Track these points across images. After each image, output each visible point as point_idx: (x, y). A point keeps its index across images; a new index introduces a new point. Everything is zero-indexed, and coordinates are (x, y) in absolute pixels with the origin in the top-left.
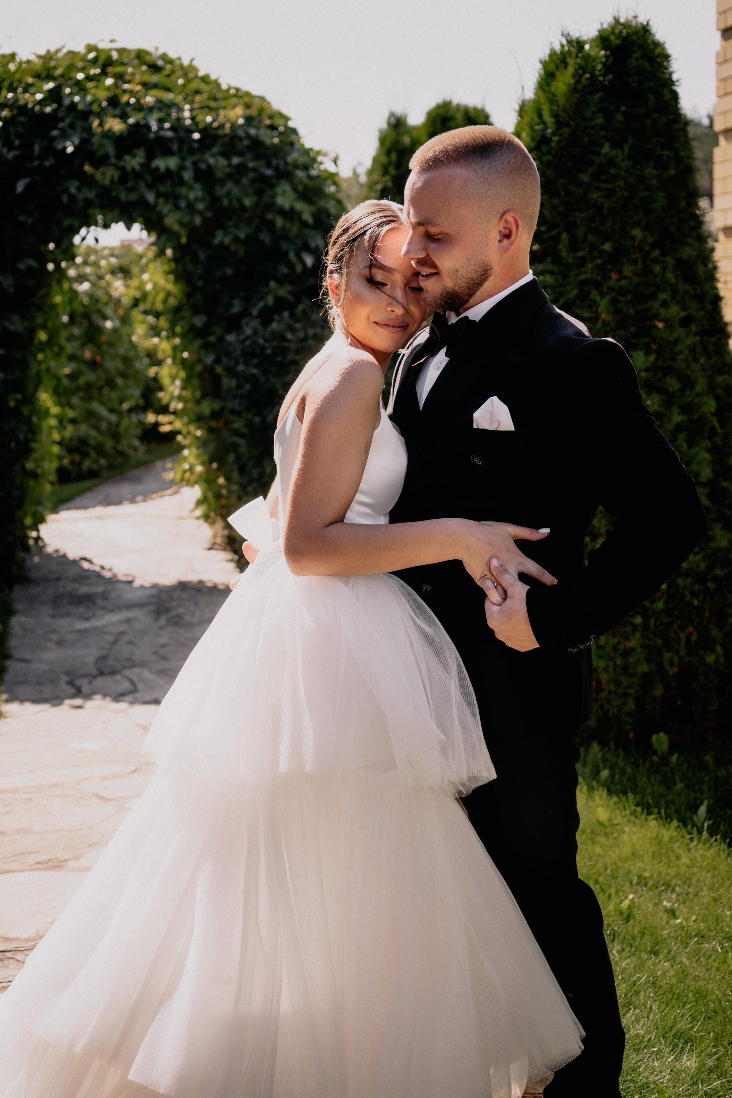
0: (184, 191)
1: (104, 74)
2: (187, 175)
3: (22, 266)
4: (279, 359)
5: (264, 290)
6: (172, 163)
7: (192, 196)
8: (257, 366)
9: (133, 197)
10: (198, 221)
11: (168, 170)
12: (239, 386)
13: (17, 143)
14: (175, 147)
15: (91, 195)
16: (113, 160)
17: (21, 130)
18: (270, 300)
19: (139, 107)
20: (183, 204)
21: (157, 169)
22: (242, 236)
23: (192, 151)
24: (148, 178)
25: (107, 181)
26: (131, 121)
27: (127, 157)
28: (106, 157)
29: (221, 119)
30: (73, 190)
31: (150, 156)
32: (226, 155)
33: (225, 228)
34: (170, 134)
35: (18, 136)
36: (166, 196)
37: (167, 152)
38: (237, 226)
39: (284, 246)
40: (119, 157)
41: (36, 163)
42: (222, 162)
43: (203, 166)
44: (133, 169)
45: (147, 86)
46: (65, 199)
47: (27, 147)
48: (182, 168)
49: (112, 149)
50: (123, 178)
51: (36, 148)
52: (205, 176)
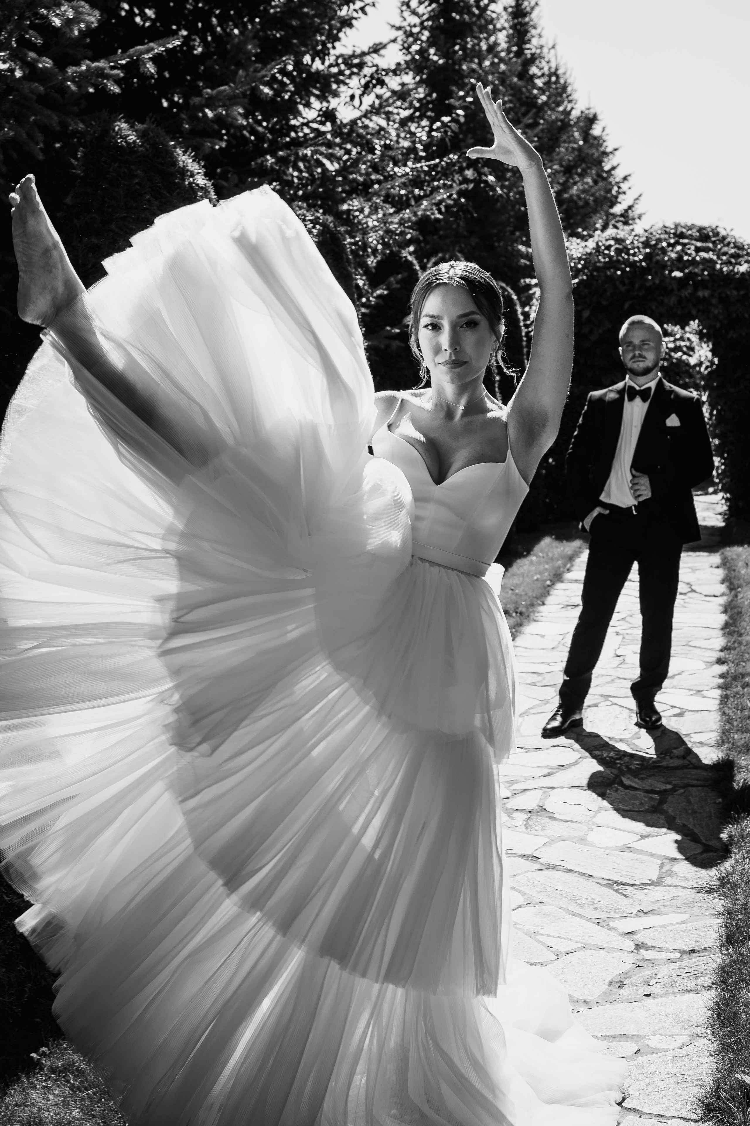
0: (712, 308)
1: (677, 243)
2: (714, 301)
6: (706, 293)
7: (716, 312)
9: (685, 311)
10: (718, 325)
11: (704, 297)
14: (710, 285)
15: (663, 310)
16: (676, 292)
19: (692, 262)
20: (711, 316)
21: (699, 297)
23: (719, 286)
25: (671, 304)
26: (686, 271)
27: (683, 291)
28: (672, 290)
29: (736, 270)
30: (654, 308)
31: (696, 290)
32: (738, 289)
34: (708, 277)
37: (705, 288)
38: (742, 328)
40: (679, 290)
42: (735, 293)
43: (724, 295)
44: (686, 296)
45: (698, 250)
47: (632, 285)
48: (712, 296)
49: (675, 286)
50: (680, 301)
51: (637, 286)
52: (725, 301)
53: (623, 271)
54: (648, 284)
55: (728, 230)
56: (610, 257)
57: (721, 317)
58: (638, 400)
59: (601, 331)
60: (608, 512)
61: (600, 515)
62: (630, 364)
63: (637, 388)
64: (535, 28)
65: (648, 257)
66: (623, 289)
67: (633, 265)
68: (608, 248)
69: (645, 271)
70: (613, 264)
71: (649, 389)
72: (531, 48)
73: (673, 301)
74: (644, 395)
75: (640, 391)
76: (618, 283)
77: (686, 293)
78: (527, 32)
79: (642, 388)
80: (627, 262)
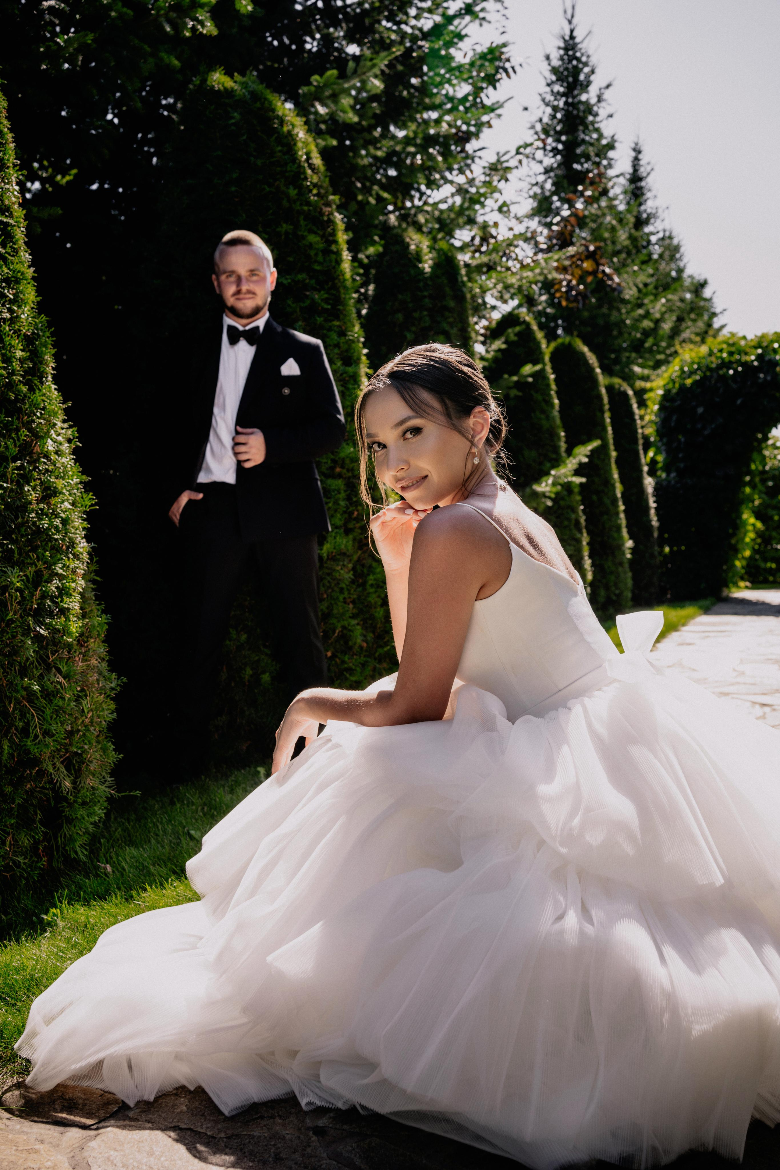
53: (736, 371)
54: (760, 381)
56: (723, 359)
58: (243, 344)
60: (201, 496)
61: (190, 502)
62: (230, 301)
63: (241, 328)
64: (649, 190)
65: (759, 357)
67: (745, 365)
68: (721, 351)
69: (758, 369)
70: (725, 365)
71: (257, 328)
72: (649, 206)
74: (251, 336)
75: (245, 331)
76: (730, 382)
78: (643, 194)
79: (247, 328)
80: (740, 363)
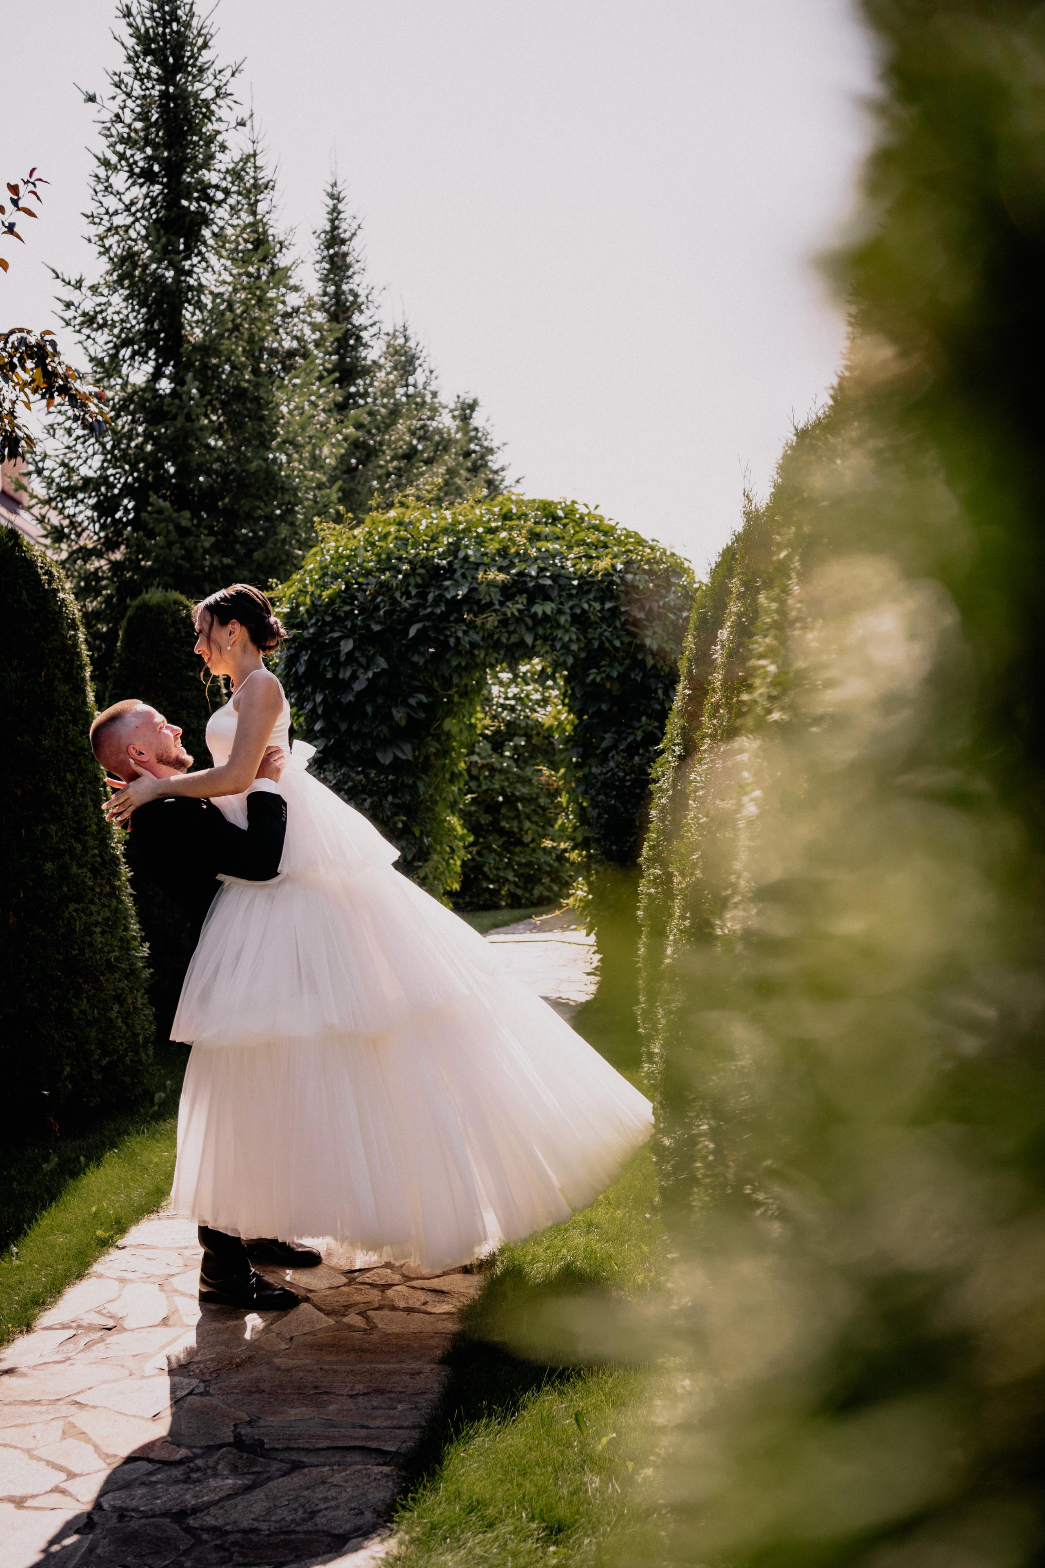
0: (559, 633)
1: (501, 527)
2: (564, 620)
3: (413, 702)
4: (638, 791)
5: (637, 725)
6: (549, 608)
7: (566, 638)
8: (614, 797)
9: (514, 639)
10: (571, 661)
11: (546, 615)
12: (600, 816)
13: (414, 592)
14: (554, 594)
15: (476, 638)
16: (497, 607)
17: (419, 581)
18: (639, 736)
19: (525, 558)
20: (558, 645)
21: (536, 613)
22: (615, 674)
23: (570, 596)
24: (530, 622)
26: (514, 572)
27: (509, 604)
28: (490, 603)
30: (460, 634)
31: (531, 602)
32: (600, 600)
33: (598, 667)
34: (549, 582)
35: (417, 586)
36: (545, 638)
37: (547, 598)
38: (611, 665)
39: (653, 684)
40: (502, 604)
41: (429, 610)
42: (597, 606)
43: (578, 611)
44: (513, 614)
46: (452, 641)
47: (423, 595)
48: (560, 612)
49: (496, 597)
50: (504, 622)
51: (430, 597)
52: (581, 620)
55: (592, 508)
57: (574, 647)
59: (370, 674)
66: (407, 604)
73: (492, 621)
77: (514, 608)
